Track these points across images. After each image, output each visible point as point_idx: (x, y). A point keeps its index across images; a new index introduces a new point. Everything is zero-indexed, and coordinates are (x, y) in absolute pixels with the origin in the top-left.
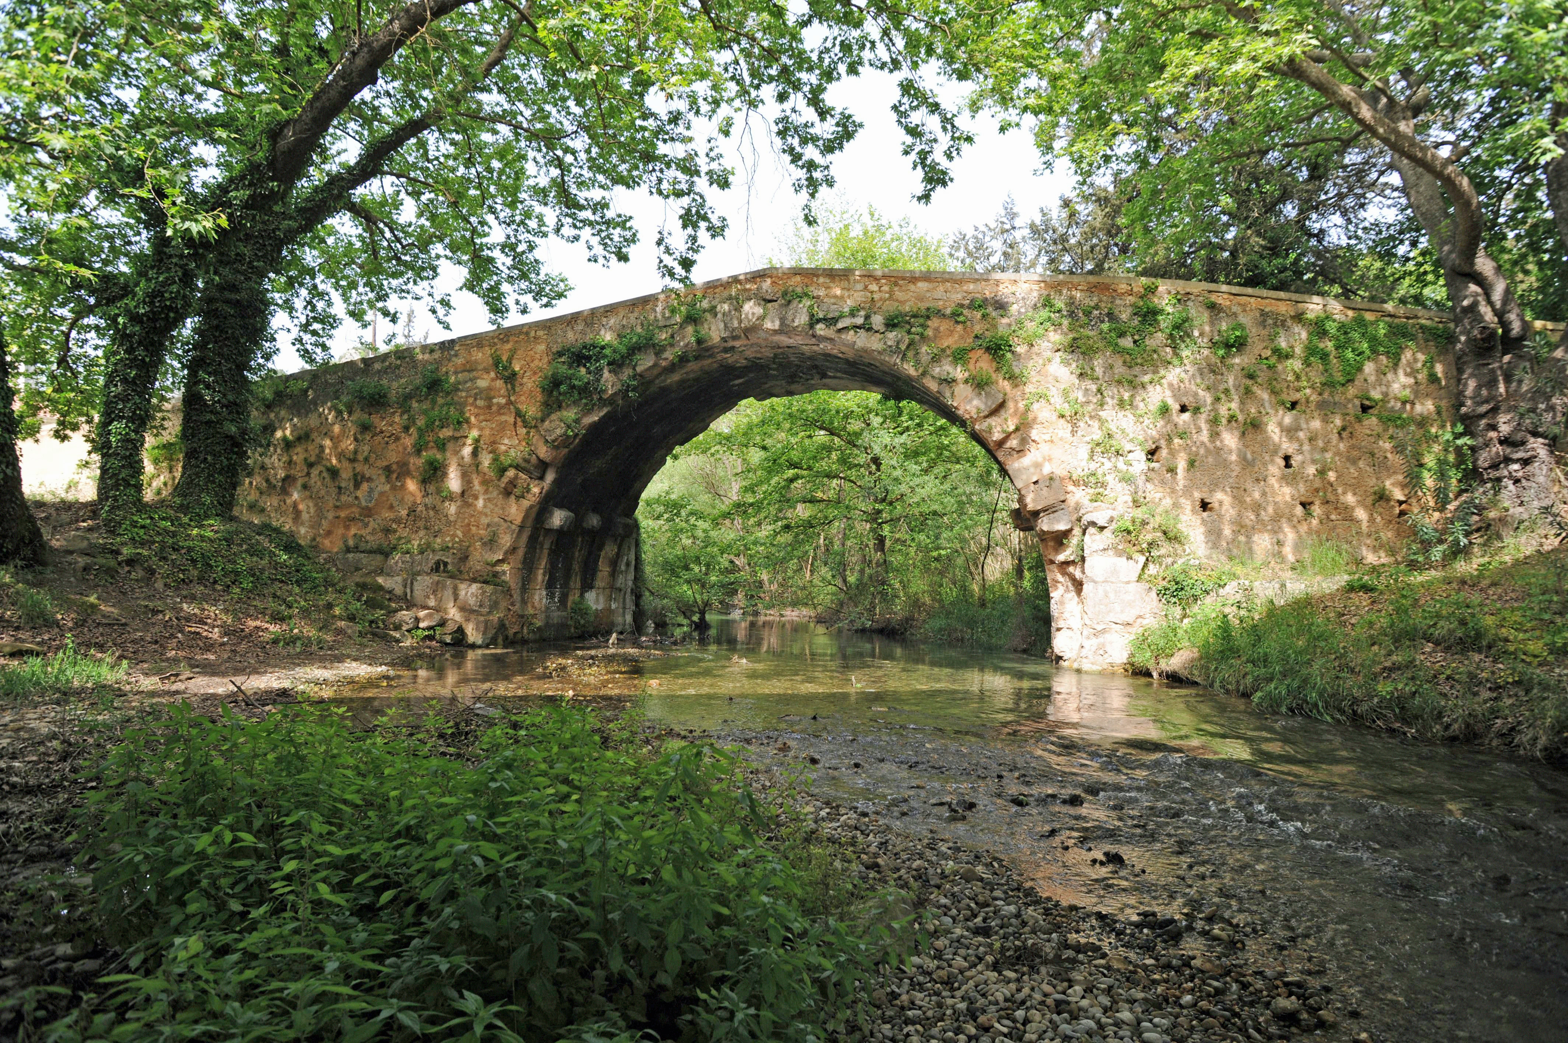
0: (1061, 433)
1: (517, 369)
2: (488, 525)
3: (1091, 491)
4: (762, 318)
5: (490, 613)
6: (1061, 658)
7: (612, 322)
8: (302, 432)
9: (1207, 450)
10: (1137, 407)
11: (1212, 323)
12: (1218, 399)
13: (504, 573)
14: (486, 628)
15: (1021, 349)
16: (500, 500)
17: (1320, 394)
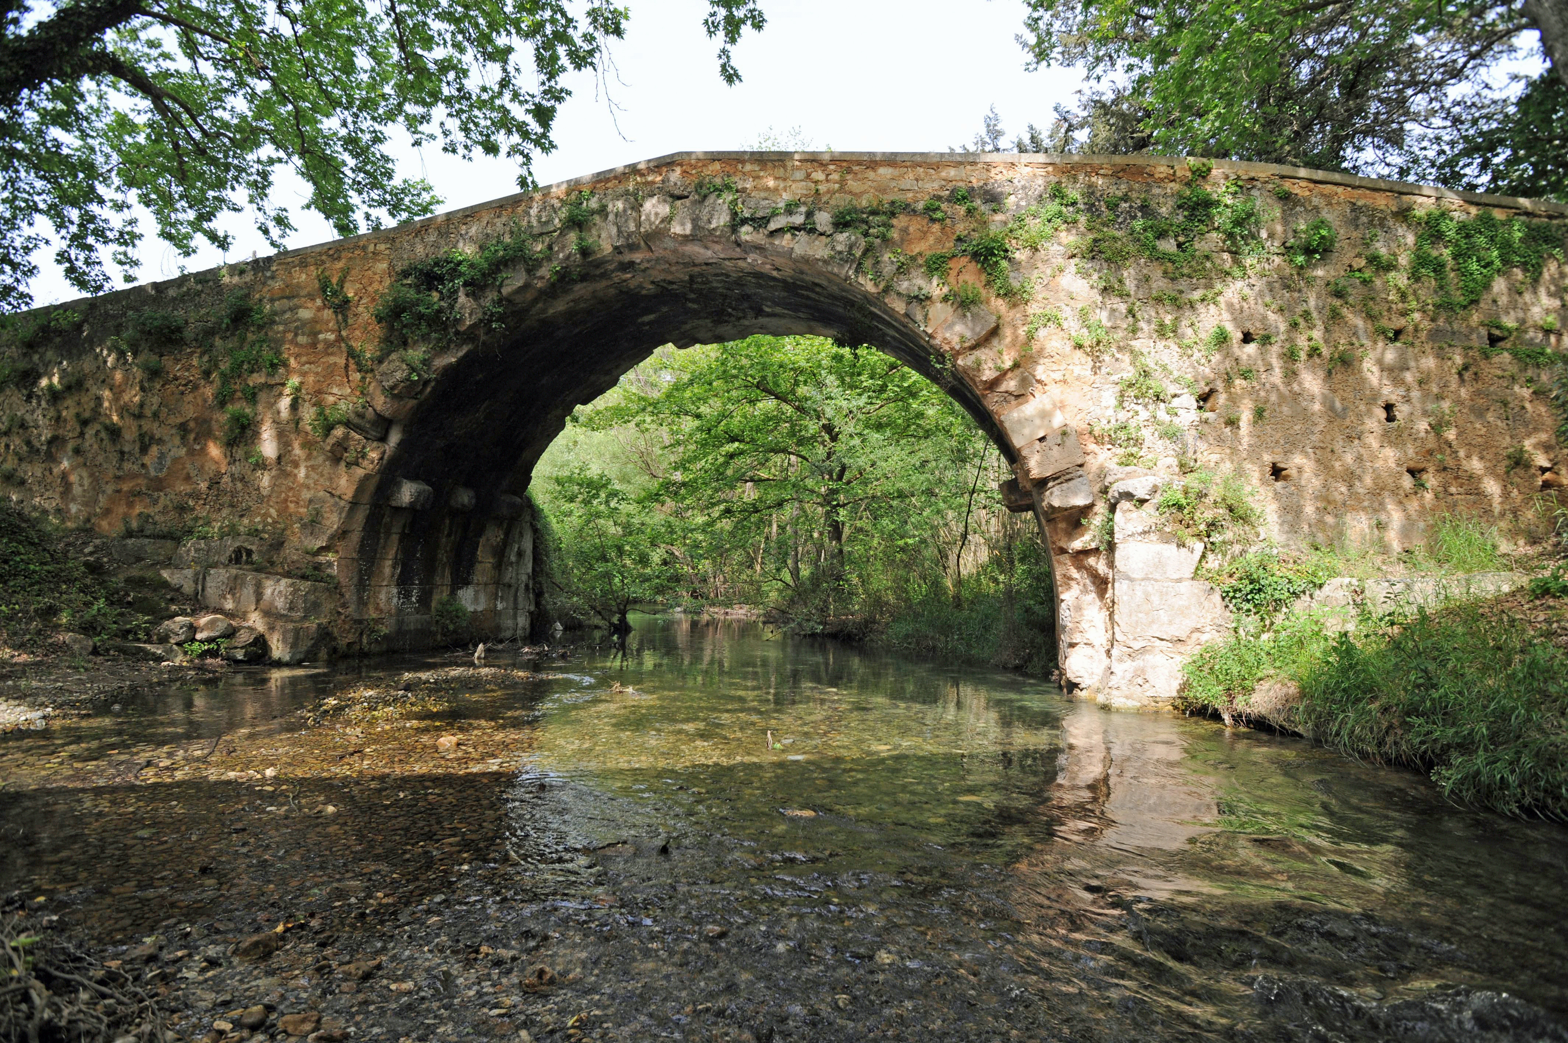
0: (1077, 370)
1: (350, 295)
2: (311, 501)
3: (1121, 451)
4: (668, 220)
5: (305, 618)
6: (1076, 685)
7: (473, 230)
8: (73, 380)
9: (1281, 396)
10: (1183, 336)
11: (1285, 221)
12: (1294, 325)
13: (330, 564)
14: (297, 638)
15: (1020, 256)
16: (327, 468)
17: (1433, 320)
